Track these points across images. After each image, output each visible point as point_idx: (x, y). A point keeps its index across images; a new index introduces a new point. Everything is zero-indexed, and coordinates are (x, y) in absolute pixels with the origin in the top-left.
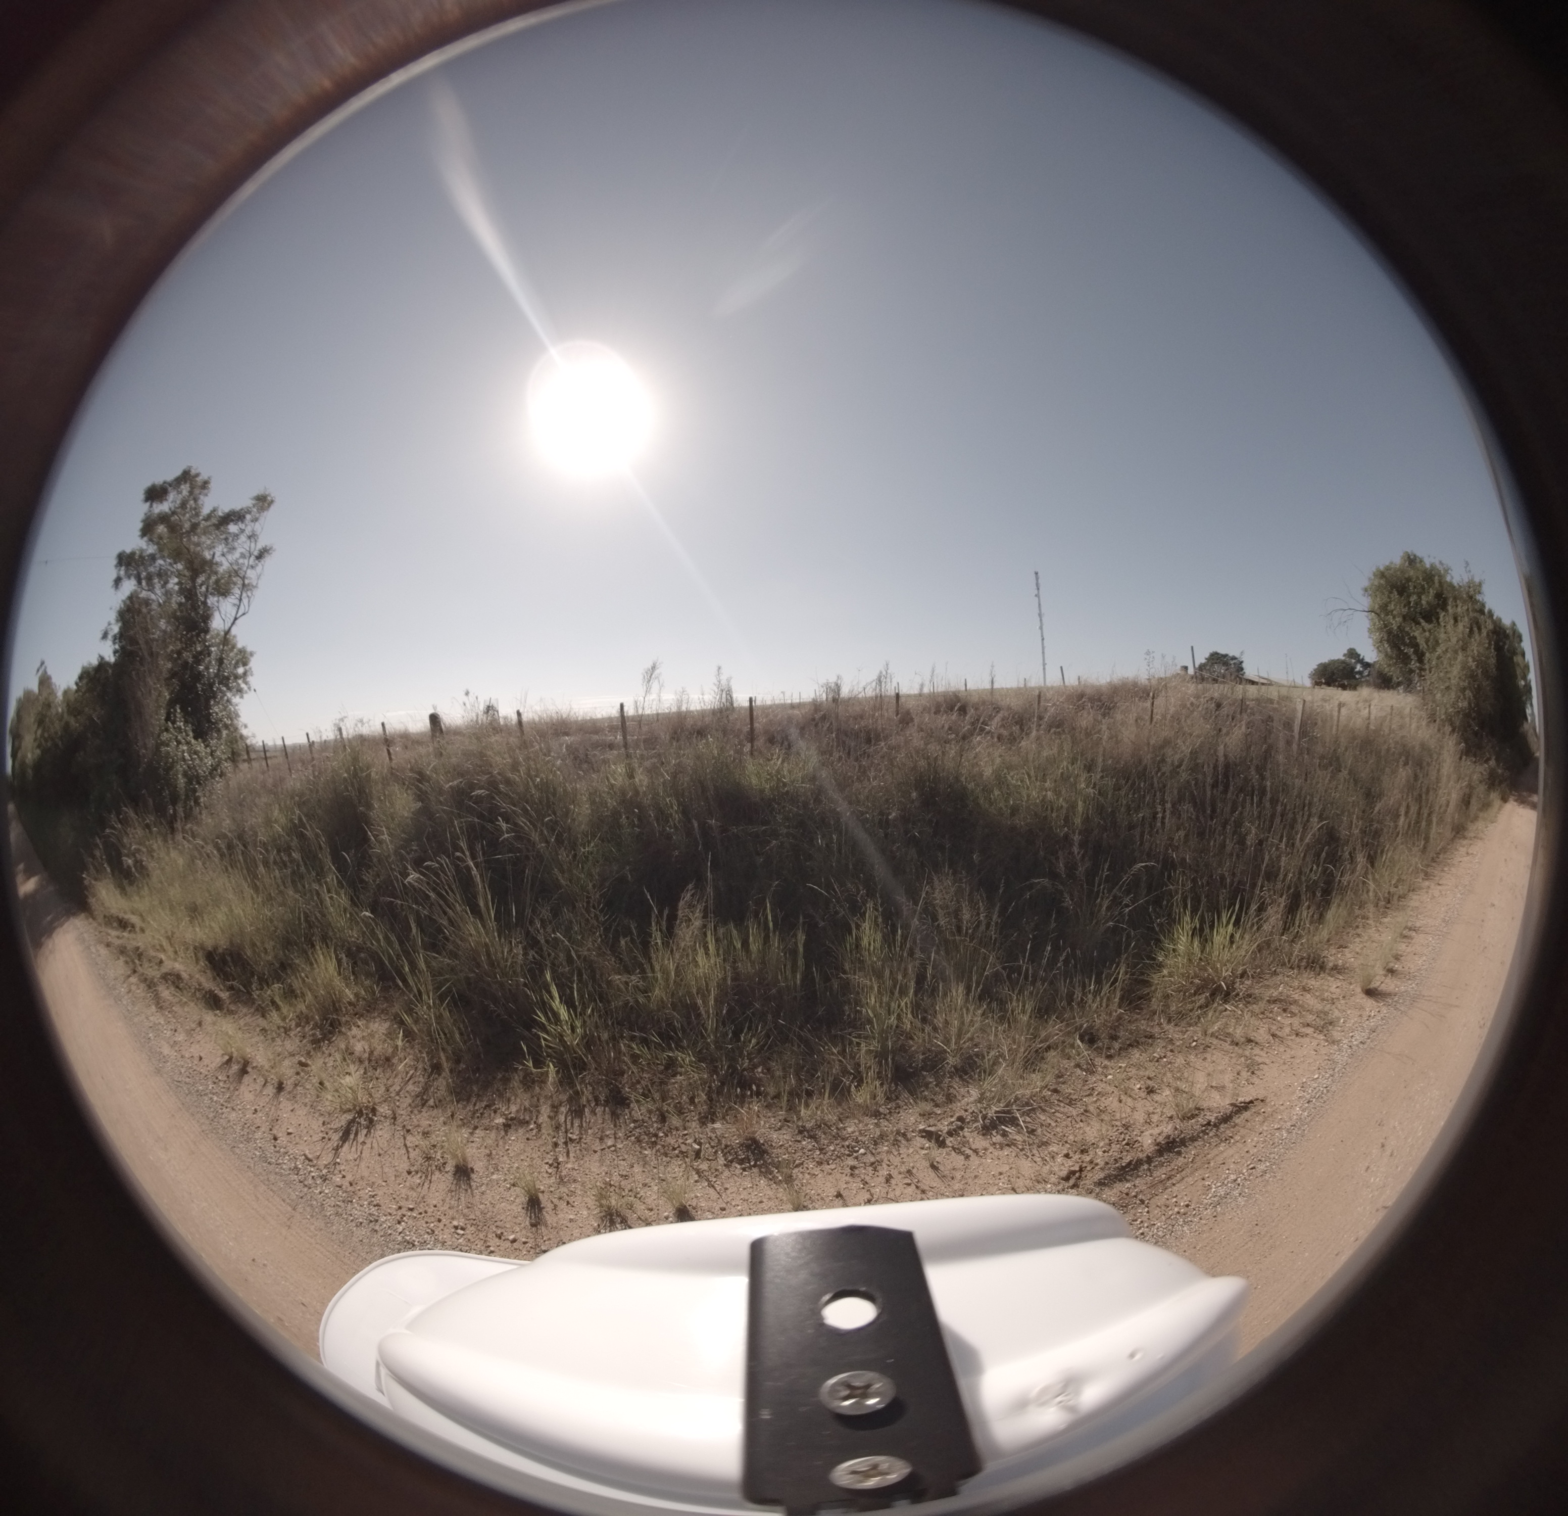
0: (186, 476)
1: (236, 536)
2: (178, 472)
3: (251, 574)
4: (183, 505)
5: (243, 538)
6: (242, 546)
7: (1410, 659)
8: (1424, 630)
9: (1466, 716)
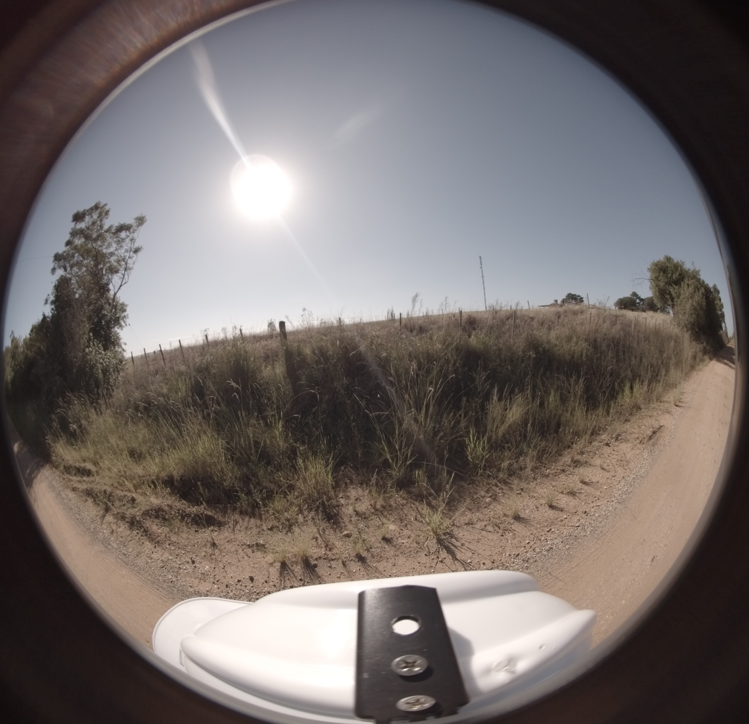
0: (96, 207)
1: (123, 240)
2: (92, 205)
3: (130, 261)
4: (94, 223)
5: (128, 240)
6: (127, 245)
7: (668, 300)
8: (675, 289)
9: (693, 325)
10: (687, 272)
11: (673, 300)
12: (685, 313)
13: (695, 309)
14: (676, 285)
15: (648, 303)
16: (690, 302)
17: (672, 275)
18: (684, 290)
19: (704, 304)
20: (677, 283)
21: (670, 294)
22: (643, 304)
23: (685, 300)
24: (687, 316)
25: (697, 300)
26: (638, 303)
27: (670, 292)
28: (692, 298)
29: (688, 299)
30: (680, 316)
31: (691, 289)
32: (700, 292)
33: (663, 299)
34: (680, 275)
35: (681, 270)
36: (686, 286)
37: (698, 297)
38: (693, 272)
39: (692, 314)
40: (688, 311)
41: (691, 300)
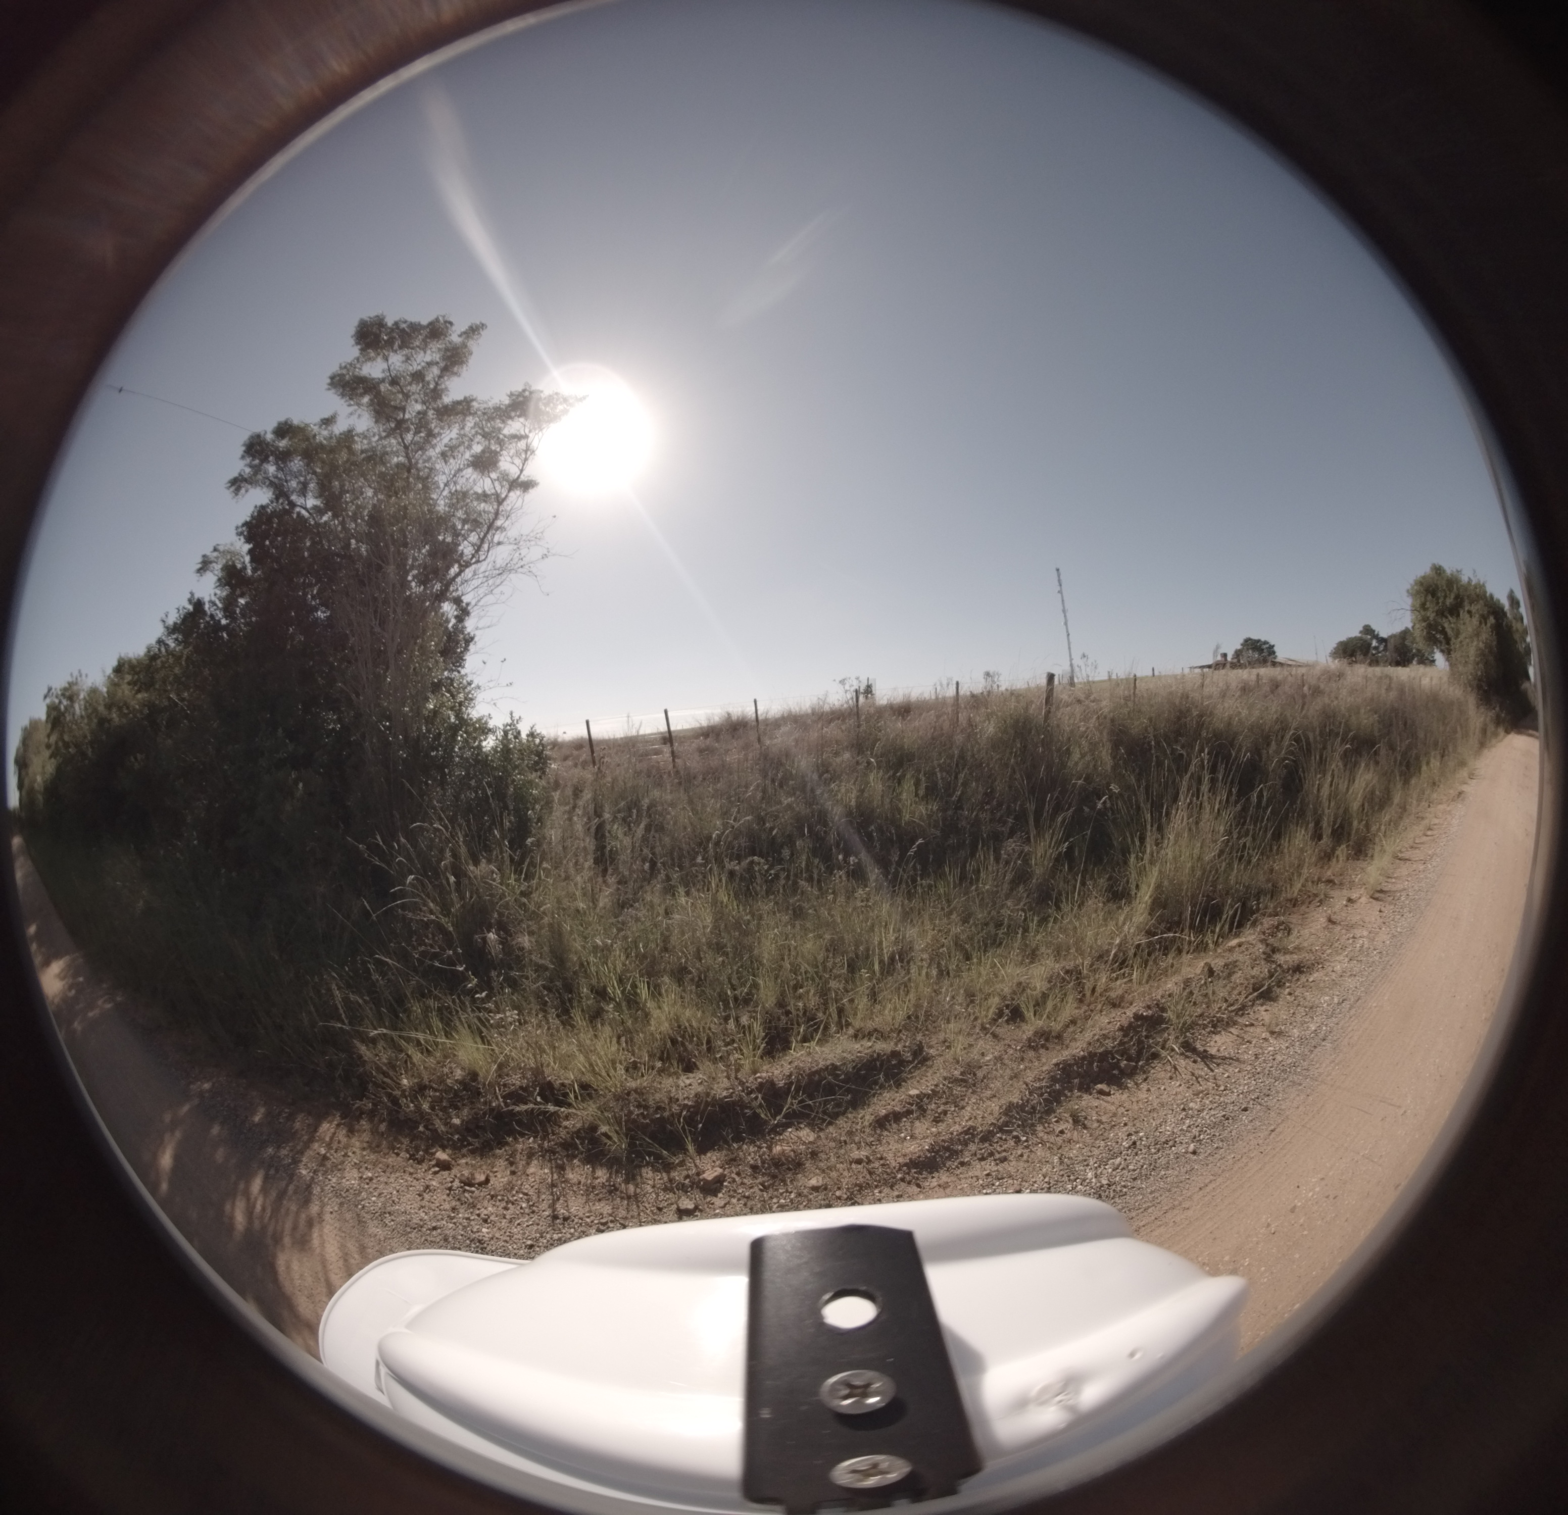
7: (1441, 642)
8: (1450, 623)
9: (1479, 680)
10: (1467, 587)
11: (1448, 641)
12: (1466, 662)
13: (1483, 655)
14: (1452, 614)
15: (1395, 646)
16: (1475, 643)
17: (1445, 598)
18: (1464, 624)
20: (1454, 610)
22: (1386, 649)
23: (1467, 640)
24: (1471, 667)
25: (1484, 639)
26: (1376, 648)
28: (1477, 634)
29: (1471, 638)
30: (1461, 668)
31: (1475, 621)
32: (1489, 625)
33: (1432, 640)
34: (1457, 597)
35: (1458, 589)
36: (1467, 616)
37: (1486, 634)
38: (1476, 588)
39: (1478, 664)
40: (1472, 658)
41: (1475, 639)
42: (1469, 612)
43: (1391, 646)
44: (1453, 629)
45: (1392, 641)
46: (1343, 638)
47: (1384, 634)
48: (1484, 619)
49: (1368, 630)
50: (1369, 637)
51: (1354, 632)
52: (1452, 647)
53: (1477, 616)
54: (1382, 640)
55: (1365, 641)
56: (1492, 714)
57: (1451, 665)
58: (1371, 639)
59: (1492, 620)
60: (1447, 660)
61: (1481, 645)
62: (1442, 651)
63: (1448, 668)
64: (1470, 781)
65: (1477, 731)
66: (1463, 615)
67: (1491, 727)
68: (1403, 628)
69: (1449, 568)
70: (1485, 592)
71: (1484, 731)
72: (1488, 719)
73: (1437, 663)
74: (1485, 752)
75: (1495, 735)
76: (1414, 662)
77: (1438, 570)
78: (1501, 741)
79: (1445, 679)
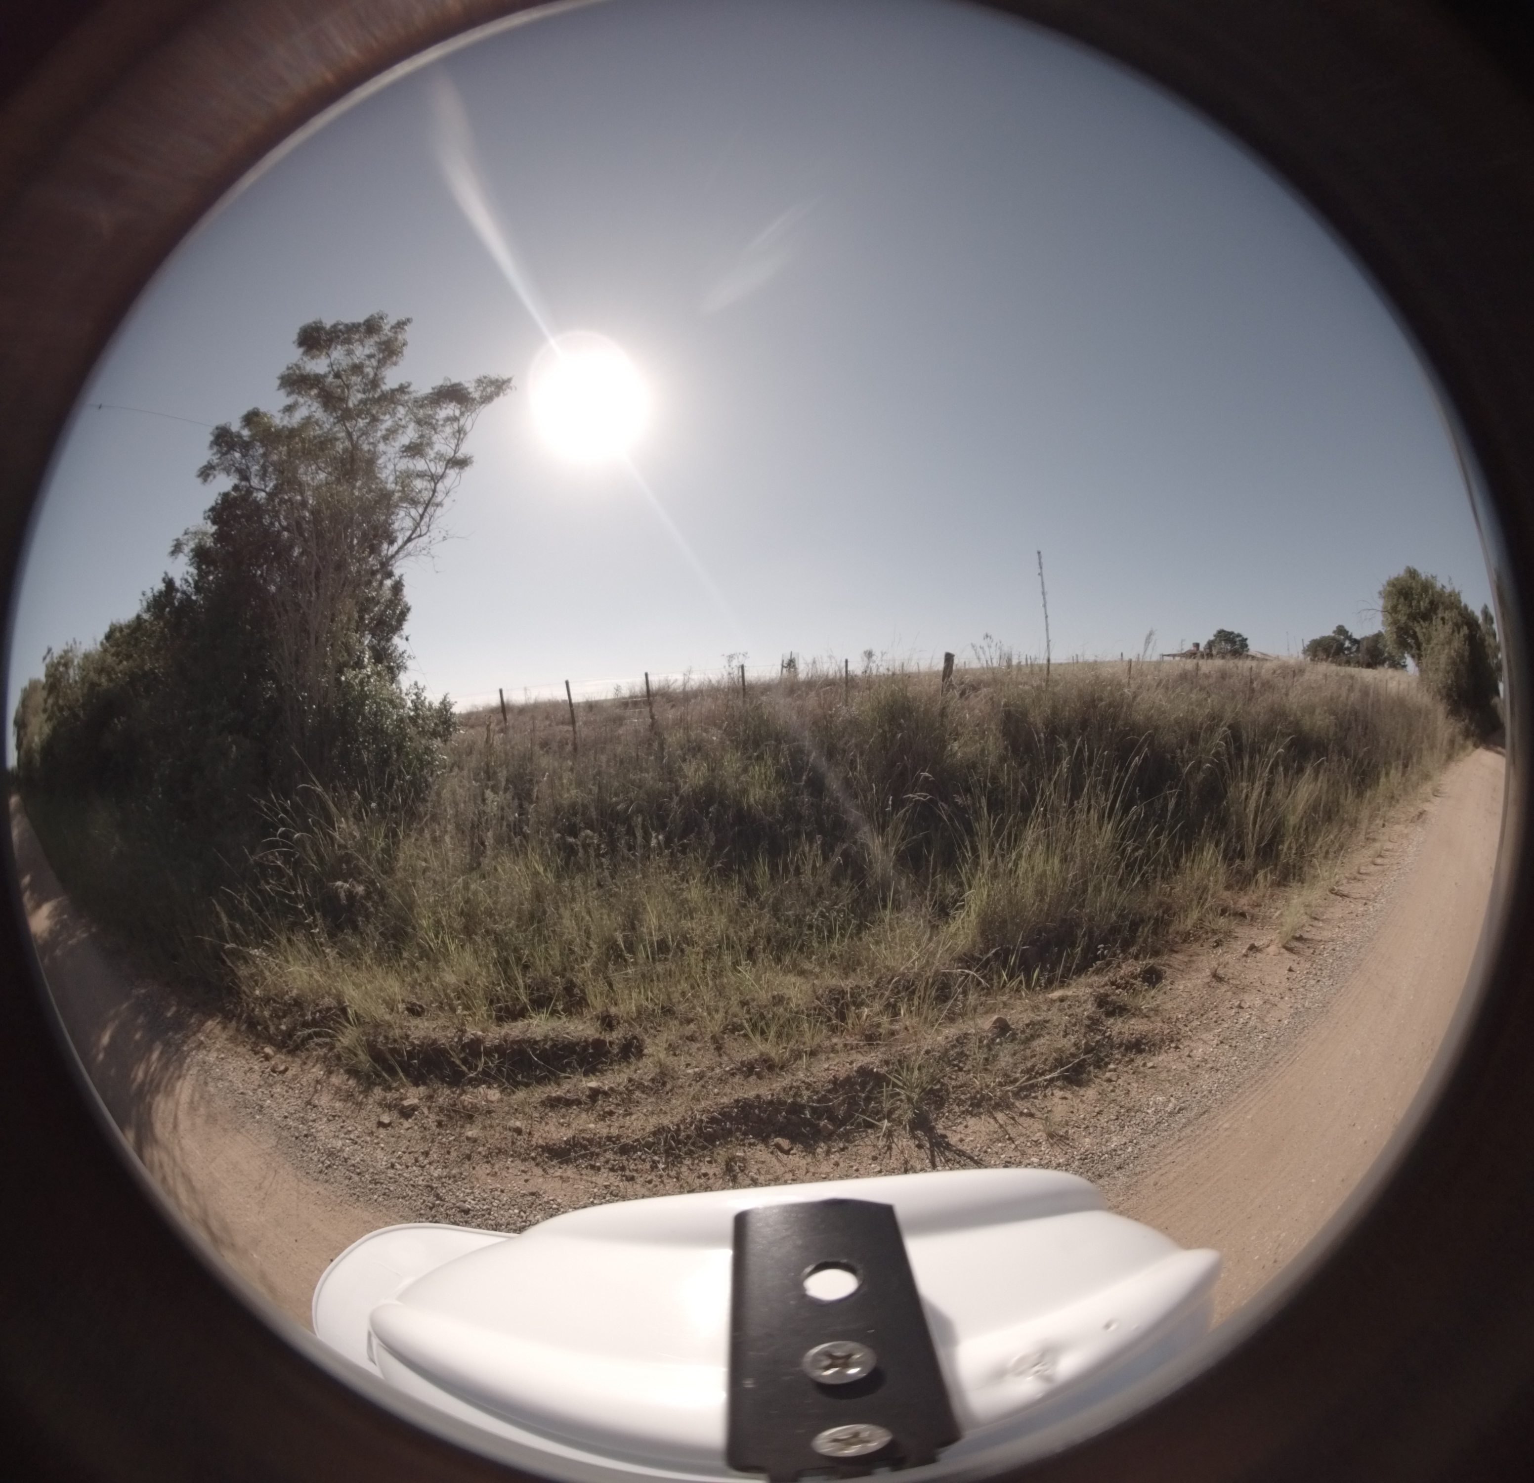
7: (1412, 647)
8: (1422, 628)
9: (1450, 689)
10: (1441, 594)
11: (1419, 646)
12: (1437, 669)
13: (1454, 663)
14: (1425, 619)
15: (1367, 648)
16: (1446, 651)
17: (1419, 602)
18: (1436, 630)
19: (1467, 654)
20: (1426, 616)
21: (1415, 636)
22: (1358, 650)
23: (1439, 647)
24: (1441, 675)
25: (1456, 647)
26: (1349, 649)
27: (1415, 633)
28: (1449, 642)
29: (1443, 645)
30: (1431, 675)
31: (1448, 628)
32: (1462, 634)
33: (1403, 645)
34: (1432, 602)
35: (1433, 595)
36: (1440, 622)
37: (1458, 642)
38: (1450, 595)
39: (1448, 672)
40: (1442, 666)
41: (1447, 647)
42: (1443, 619)
43: (1363, 647)
44: (1424, 634)
45: (1365, 643)
46: (1317, 636)
47: (1357, 636)
48: (1457, 627)
49: (1341, 630)
50: (1342, 637)
51: (1328, 631)
52: (1423, 653)
53: (1450, 623)
54: (1355, 642)
55: (1337, 641)
56: (1461, 725)
57: (1421, 671)
58: (1345, 640)
59: (1465, 630)
60: (1418, 665)
61: (1453, 653)
62: (1413, 656)
63: (1418, 674)
64: (1433, 799)
65: (1445, 742)
66: (1436, 621)
67: (1460, 739)
68: (1376, 632)
69: (1424, 572)
70: (1460, 602)
71: (1452, 742)
72: (1457, 730)
73: (1408, 668)
74: (1452, 765)
75: (1463, 748)
76: (1386, 665)
77: (1412, 574)
78: (1468, 755)
79: (1414, 685)
